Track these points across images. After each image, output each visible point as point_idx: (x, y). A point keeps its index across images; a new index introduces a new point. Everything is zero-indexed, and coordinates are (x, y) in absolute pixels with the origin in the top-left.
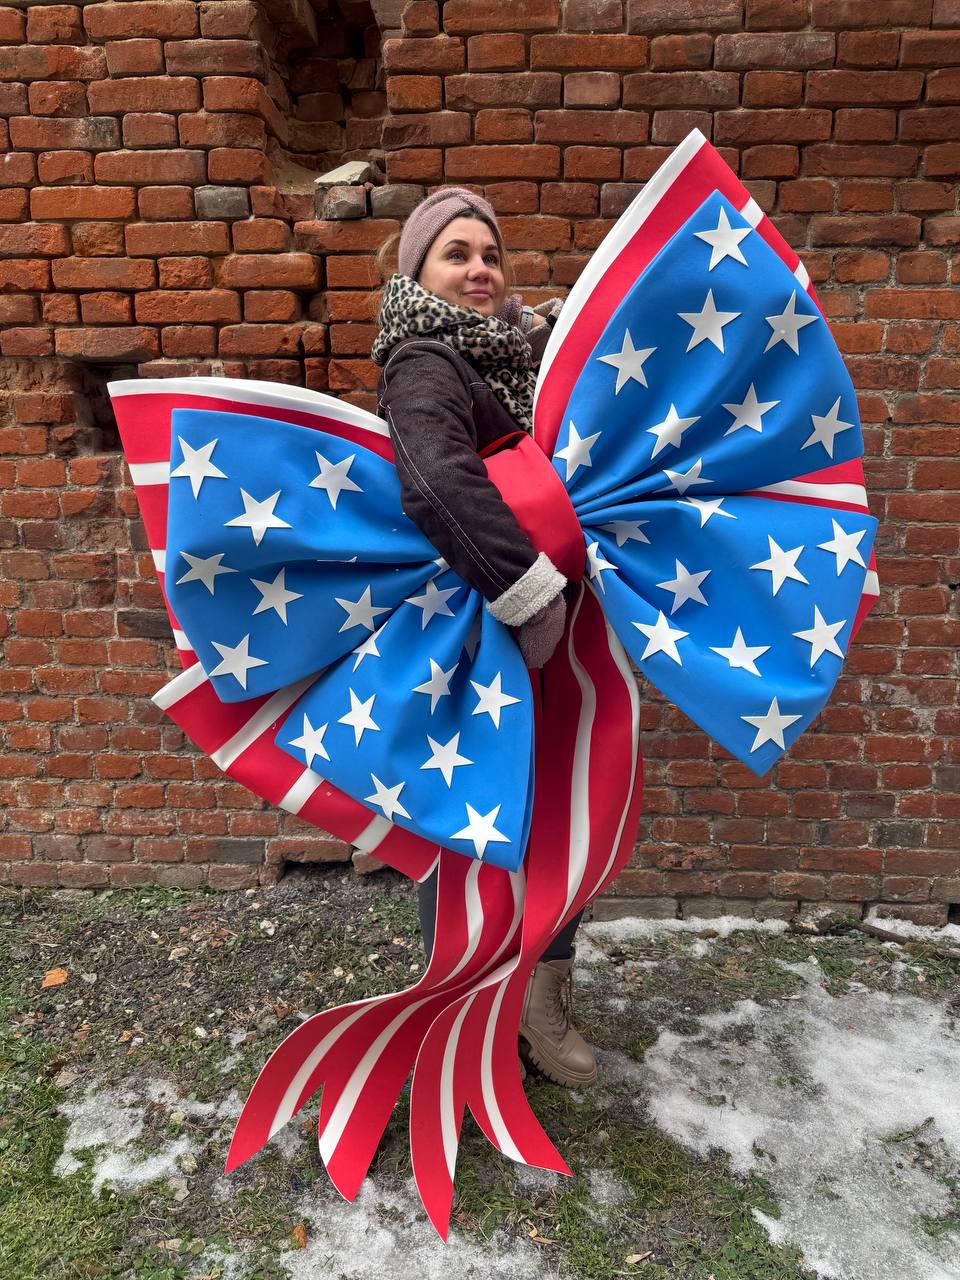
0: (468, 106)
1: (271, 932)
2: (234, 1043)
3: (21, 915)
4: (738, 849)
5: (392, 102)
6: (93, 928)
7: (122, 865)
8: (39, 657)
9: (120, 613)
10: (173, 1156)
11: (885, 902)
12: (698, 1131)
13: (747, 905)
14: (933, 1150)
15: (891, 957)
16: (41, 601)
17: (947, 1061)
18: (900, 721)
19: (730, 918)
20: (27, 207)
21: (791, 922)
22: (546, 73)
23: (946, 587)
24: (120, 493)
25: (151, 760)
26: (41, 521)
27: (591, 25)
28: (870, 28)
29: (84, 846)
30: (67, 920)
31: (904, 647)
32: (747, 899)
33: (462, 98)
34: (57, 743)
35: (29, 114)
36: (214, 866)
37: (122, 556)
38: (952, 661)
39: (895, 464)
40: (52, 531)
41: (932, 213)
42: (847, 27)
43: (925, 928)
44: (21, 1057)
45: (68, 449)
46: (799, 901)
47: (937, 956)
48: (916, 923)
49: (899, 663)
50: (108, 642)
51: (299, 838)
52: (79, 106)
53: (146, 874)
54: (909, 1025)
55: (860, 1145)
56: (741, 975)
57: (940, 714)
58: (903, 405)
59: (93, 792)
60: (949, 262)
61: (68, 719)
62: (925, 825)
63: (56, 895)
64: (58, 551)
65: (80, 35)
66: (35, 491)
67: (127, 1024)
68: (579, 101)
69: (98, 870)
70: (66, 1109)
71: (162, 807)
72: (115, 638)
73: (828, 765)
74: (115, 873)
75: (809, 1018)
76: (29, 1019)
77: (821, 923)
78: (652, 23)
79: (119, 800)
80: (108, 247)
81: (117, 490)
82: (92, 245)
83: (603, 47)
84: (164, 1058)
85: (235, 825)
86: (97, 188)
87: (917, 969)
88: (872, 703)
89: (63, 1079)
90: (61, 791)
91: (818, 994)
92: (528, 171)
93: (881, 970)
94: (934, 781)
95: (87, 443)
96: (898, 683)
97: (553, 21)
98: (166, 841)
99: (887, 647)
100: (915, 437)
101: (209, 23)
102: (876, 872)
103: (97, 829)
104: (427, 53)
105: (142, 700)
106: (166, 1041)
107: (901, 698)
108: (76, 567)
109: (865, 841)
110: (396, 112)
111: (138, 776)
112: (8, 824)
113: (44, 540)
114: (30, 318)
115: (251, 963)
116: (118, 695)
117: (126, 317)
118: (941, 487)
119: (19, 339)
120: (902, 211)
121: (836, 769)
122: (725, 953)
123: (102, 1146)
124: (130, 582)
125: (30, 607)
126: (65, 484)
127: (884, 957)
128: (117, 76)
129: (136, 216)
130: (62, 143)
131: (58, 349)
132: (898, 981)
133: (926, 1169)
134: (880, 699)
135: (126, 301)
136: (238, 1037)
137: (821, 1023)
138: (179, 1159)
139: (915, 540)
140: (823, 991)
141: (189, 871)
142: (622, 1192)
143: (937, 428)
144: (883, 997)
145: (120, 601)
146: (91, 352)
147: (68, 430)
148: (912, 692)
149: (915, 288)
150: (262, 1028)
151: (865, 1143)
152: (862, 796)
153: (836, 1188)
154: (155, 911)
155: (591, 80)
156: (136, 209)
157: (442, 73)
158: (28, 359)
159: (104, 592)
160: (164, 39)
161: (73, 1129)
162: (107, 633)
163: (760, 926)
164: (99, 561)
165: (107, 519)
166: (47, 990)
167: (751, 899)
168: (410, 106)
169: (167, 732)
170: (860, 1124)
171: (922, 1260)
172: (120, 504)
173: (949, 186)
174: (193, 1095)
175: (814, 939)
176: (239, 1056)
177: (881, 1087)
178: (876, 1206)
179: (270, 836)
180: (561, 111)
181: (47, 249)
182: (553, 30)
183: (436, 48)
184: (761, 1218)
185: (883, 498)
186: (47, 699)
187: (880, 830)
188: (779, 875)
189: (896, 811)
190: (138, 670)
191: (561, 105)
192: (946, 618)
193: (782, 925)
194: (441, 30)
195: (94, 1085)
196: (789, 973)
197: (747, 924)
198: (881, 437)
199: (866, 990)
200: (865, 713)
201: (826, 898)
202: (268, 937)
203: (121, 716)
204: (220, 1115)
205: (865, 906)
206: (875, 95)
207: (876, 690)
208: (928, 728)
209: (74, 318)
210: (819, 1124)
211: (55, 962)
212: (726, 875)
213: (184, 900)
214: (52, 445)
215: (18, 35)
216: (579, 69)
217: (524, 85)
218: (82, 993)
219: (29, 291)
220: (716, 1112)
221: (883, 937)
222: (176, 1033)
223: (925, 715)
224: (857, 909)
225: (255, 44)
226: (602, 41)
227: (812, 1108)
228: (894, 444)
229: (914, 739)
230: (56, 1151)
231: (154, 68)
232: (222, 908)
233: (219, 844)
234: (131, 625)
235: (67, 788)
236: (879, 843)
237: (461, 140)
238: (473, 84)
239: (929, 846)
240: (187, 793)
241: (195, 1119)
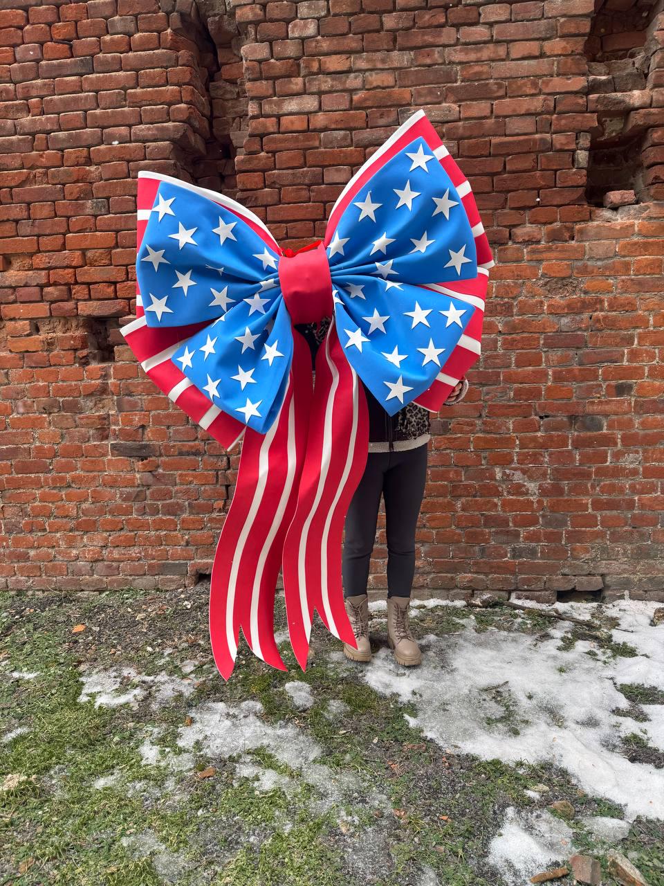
0: (277, 186)
1: (189, 607)
2: (166, 654)
3: (62, 604)
4: (438, 562)
5: (240, 186)
6: (99, 608)
7: (114, 577)
8: (70, 468)
9: (112, 444)
10: (132, 695)
11: (521, 590)
12: (387, 686)
13: (444, 593)
14: (503, 694)
15: (516, 616)
16: (72, 439)
17: (525, 659)
18: (518, 490)
19: (434, 599)
20: (64, 244)
21: (467, 602)
22: (315, 169)
23: (537, 418)
24: (112, 383)
25: (128, 521)
26: (71, 398)
27: (335, 145)
28: (475, 138)
29: (94, 568)
30: (85, 605)
31: (517, 450)
32: (444, 589)
33: (274, 182)
34: (80, 512)
35: (64, 199)
36: (162, 577)
37: (113, 415)
38: (544, 457)
39: (504, 355)
40: (77, 403)
41: (515, 226)
42: (462, 138)
43: (543, 605)
44: (62, 661)
45: (85, 362)
46: (472, 591)
47: (541, 615)
48: (538, 602)
49: (515, 459)
50: (105, 459)
51: (205, 561)
52: (88, 195)
53: (126, 582)
54: (514, 644)
55: (467, 692)
56: (433, 625)
57: (540, 486)
58: (506, 324)
59: (98, 538)
60: (525, 250)
61: (86, 500)
62: (539, 546)
63: (79, 594)
64: (80, 413)
65: (89, 161)
66: (68, 383)
67: (114, 646)
68: (331, 181)
69: (102, 580)
70: (82, 679)
71: (134, 545)
72: (109, 457)
73: (482, 515)
74: (110, 582)
75: (461, 641)
76: (66, 646)
77: (483, 602)
78: (366, 142)
79: (112, 542)
80: (103, 261)
81: (109, 382)
82: (96, 261)
83: (342, 155)
84: (131, 659)
85: (172, 554)
86: (98, 233)
87: (528, 622)
88: (503, 481)
89: (82, 668)
90: (82, 538)
91: (470, 633)
92: (308, 216)
93: (508, 622)
94: (541, 522)
95: (94, 358)
96: (515, 469)
97: (317, 143)
98: (136, 564)
99: (508, 450)
100: (514, 340)
101: (150, 153)
102: (513, 573)
103: (101, 558)
104: (256, 162)
105: (124, 489)
106: (132, 653)
107: (518, 477)
108: (89, 421)
109: (506, 556)
110: (242, 190)
111: (122, 529)
112: (55, 557)
113: (73, 408)
114: (66, 297)
115: (178, 621)
116: (111, 487)
117: (112, 295)
118: (530, 365)
119: (61, 308)
120: (498, 226)
121: (486, 517)
122: (427, 615)
123: (100, 692)
124: (117, 428)
125: (66, 442)
126: (83, 379)
127: (512, 616)
128: (106, 180)
129: (117, 246)
130: (80, 213)
131: (79, 312)
132: (516, 626)
133: (496, 702)
134: (506, 478)
135: (113, 287)
136: (168, 651)
137: (466, 644)
138: (135, 696)
139: (518, 393)
140: (473, 631)
141: (148, 580)
142: (343, 708)
143: (525, 335)
144: (505, 633)
145: (112, 438)
146: (96, 313)
147: (85, 352)
148: (524, 474)
149: (507, 264)
150: (180, 648)
151: (470, 691)
152: (501, 531)
153: (448, 707)
154: (131, 600)
155: (337, 171)
156: (117, 243)
157: (264, 171)
158: (65, 317)
159: (103, 434)
160: (128, 161)
161: (87, 686)
162: (104, 455)
163: (450, 604)
164: (101, 418)
165: (105, 396)
166: (75, 634)
167: (446, 589)
168: (249, 187)
169: (136, 506)
170: (469, 683)
171: (478, 731)
172: (111, 388)
173: (522, 212)
174: (144, 673)
175: (478, 609)
176: (168, 659)
177: (485, 669)
178: (465, 713)
179: (190, 560)
180: (323, 186)
181: (74, 264)
182: (317, 148)
183: (260, 159)
184: (407, 717)
185: (499, 372)
186: (74, 490)
187: (514, 550)
188: (461, 576)
189: (521, 539)
190: (121, 473)
191: (323, 183)
192: (539, 434)
193: (464, 603)
194: (263, 151)
195: (97, 670)
196: (458, 623)
197: (443, 603)
198: (496, 341)
199: (497, 630)
200: (499, 486)
201: (487, 589)
202: (187, 609)
203: (113, 498)
204: (156, 681)
205: (510, 592)
206: (480, 170)
207: (504, 473)
208: (535, 494)
209: (87, 297)
210: (448, 683)
211: (79, 621)
212: (432, 576)
213: (146, 594)
214: (77, 359)
215: (60, 163)
216: (330, 166)
217: (304, 175)
218: (92, 635)
219: (65, 285)
220: (398, 678)
221: (515, 607)
222: (138, 650)
223: (532, 486)
224: (504, 594)
225: (172, 162)
226: (340, 151)
227: (448, 677)
228: (503, 344)
229: (528, 500)
230: (78, 693)
231: (125, 175)
232: (165, 598)
233: (164, 564)
234: (117, 450)
235: (85, 537)
236: (514, 557)
237: (274, 203)
238: (279, 175)
239: (541, 558)
240: (147, 538)
241: (144, 682)
